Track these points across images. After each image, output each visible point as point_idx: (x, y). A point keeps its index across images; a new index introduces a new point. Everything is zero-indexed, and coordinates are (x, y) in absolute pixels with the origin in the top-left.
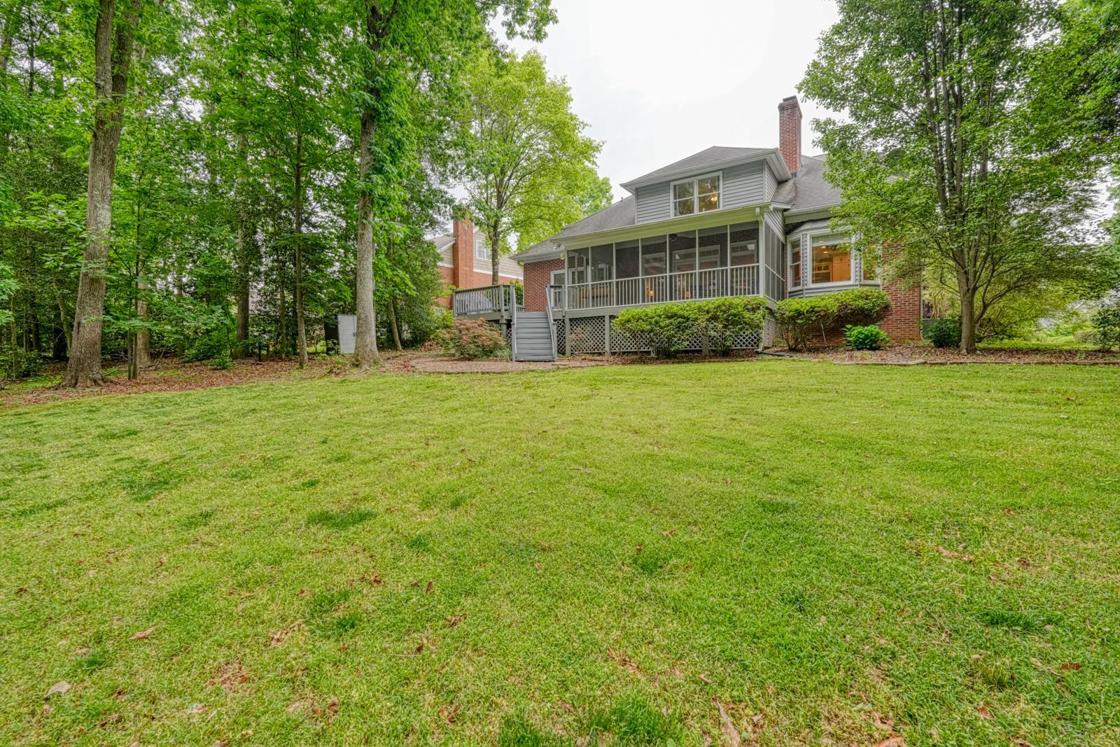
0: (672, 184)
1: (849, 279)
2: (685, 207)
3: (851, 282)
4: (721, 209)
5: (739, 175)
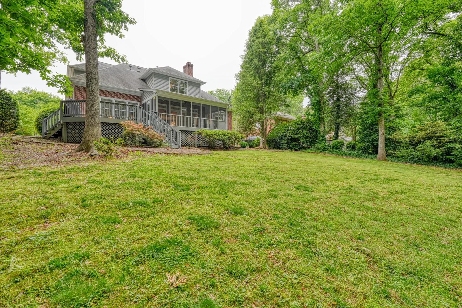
0: (170, 78)
2: (174, 90)
5: (193, 86)
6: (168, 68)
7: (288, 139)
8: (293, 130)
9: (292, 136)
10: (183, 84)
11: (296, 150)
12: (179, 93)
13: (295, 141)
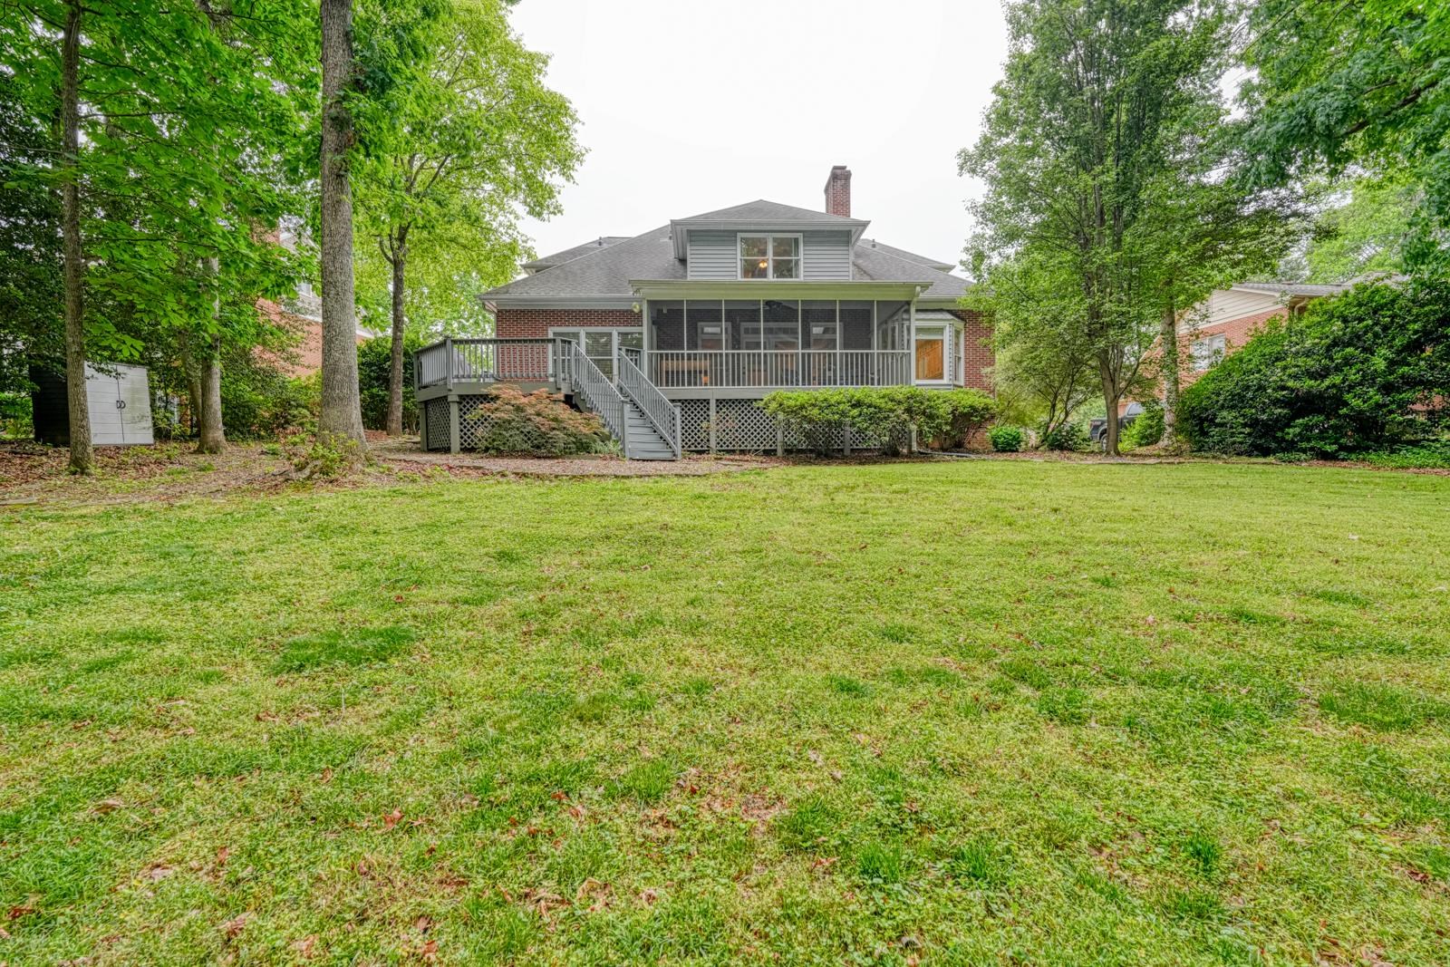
0: (739, 235)
1: (942, 378)
2: (752, 270)
3: (945, 381)
4: (801, 279)
5: (821, 243)
6: (759, 207)
7: (1276, 402)
8: (1308, 354)
9: (1290, 384)
10: (787, 247)
11: (1326, 457)
12: (771, 278)
13: (1319, 411)
